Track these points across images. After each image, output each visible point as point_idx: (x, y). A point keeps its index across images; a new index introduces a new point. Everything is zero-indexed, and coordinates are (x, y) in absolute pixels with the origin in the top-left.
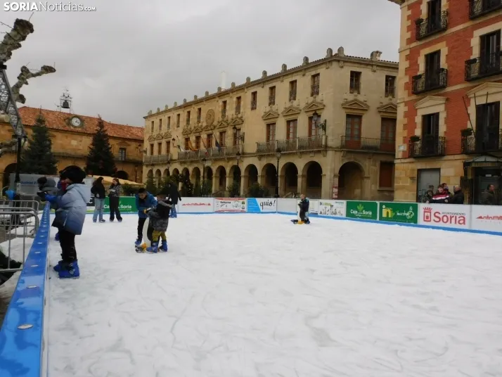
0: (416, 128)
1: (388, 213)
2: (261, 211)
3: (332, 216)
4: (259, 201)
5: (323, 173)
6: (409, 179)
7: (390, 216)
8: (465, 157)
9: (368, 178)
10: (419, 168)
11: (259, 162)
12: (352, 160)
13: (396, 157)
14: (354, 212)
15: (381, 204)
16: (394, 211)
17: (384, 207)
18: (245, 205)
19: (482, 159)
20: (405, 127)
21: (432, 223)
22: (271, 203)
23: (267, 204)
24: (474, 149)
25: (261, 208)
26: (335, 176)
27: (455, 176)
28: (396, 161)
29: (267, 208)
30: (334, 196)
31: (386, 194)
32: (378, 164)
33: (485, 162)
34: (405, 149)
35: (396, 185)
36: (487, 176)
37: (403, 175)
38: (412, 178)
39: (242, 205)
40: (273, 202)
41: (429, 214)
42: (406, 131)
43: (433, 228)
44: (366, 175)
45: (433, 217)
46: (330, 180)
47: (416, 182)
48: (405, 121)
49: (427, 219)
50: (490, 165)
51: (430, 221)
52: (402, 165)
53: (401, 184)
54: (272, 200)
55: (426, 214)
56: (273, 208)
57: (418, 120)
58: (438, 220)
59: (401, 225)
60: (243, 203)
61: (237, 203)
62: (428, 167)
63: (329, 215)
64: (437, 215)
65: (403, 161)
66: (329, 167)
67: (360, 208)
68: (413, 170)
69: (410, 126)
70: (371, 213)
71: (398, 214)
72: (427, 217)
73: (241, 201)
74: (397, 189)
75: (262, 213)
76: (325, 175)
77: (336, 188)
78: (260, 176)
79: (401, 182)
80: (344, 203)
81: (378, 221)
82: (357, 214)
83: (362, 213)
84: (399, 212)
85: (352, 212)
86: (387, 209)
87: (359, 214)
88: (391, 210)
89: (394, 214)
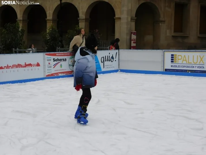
4: (100, 54)
5: (117, 16)
9: (164, 21)
22: (112, 57)
23: (108, 59)
25: (102, 65)
26: (131, 19)
29: (108, 65)
30: (133, 45)
31: (180, 40)
32: (173, 5)
40: (114, 57)
44: (162, 19)
56: (115, 65)
66: (125, 9)
76: (120, 18)
77: (134, 34)
78: (20, 21)
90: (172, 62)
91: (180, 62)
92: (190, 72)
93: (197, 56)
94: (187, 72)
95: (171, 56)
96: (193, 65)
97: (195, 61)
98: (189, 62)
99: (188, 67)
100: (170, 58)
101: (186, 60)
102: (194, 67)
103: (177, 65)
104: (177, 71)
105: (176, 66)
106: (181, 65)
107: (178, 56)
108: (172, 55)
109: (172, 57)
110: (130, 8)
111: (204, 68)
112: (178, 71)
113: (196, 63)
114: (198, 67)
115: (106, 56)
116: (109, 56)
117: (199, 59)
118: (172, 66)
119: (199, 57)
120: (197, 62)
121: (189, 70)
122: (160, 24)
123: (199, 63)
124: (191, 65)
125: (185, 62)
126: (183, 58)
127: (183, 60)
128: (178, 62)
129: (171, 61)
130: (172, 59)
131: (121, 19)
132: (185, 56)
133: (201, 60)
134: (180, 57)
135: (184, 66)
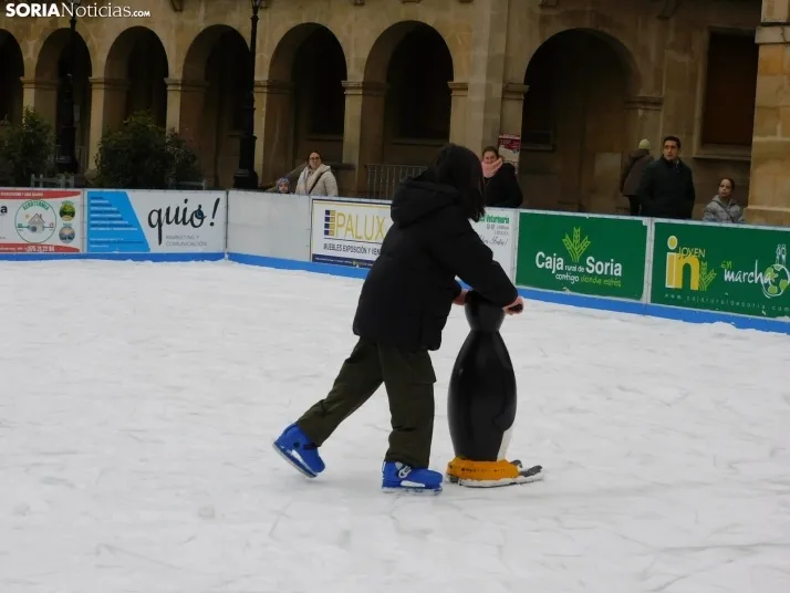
1: (687, 269)
2: (155, 248)
4: (144, 201)
5: (457, 79)
7: (695, 286)
9: (658, 103)
11: (173, 18)
12: (587, 23)
13: (765, 17)
14: (549, 264)
15: (662, 233)
16: (712, 262)
17: (673, 241)
18: (77, 224)
22: (199, 214)
23: (180, 218)
25: (151, 235)
26: (506, 91)
28: (764, 36)
29: (177, 236)
32: (700, 41)
35: (756, 139)
39: (61, 222)
40: (207, 211)
44: (646, 90)
46: (487, 108)
54: (203, 199)
56: (207, 237)
59: (741, 324)
60: (67, 212)
61: (35, 209)
66: (482, 53)
67: (575, 243)
70: (618, 270)
71: (728, 276)
73: (57, 204)
74: (764, 160)
75: (158, 258)
76: (464, 87)
77: (509, 147)
78: (176, 84)
79: (779, 128)
80: (507, 220)
81: (646, 305)
82: (564, 272)
83: (581, 269)
84: (734, 269)
85: (540, 263)
86: (685, 252)
87: (573, 273)
88: (701, 259)
89: (712, 275)
90: (327, 233)
91: (341, 233)
94: (352, 265)
95: (324, 215)
96: (365, 245)
98: (358, 235)
99: (354, 250)
100: (324, 222)
101: (352, 229)
102: (365, 251)
103: (336, 243)
106: (343, 244)
107: (339, 214)
108: (328, 212)
109: (326, 219)
110: (501, 50)
113: (370, 238)
114: (374, 251)
115: (168, 210)
116: (185, 210)
117: (376, 227)
118: (325, 246)
119: (376, 221)
120: (373, 234)
121: (355, 260)
122: (640, 112)
123: (376, 238)
124: (361, 245)
126: (347, 221)
127: (348, 229)
128: (337, 233)
129: (324, 229)
130: (326, 226)
131: (467, 89)
132: (350, 216)
133: (380, 229)
134: (341, 220)
135: (347, 248)
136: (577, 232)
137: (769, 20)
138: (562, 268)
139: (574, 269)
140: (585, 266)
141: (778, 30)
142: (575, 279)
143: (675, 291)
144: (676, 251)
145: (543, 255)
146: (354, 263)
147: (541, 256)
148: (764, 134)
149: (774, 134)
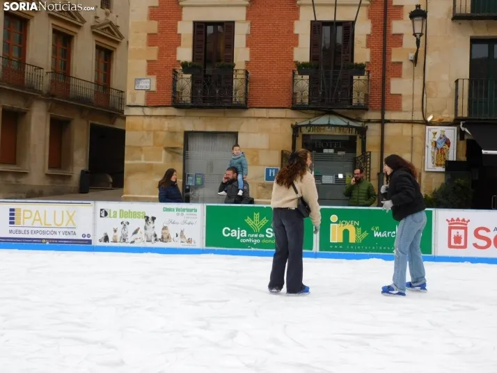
0: (179, 45)
1: (346, 233)
3: (149, 245)
6: (164, 152)
8: (290, 113)
10: (189, 128)
14: (234, 233)
17: (334, 218)
19: (323, 120)
20: (152, 39)
21: (471, 252)
24: (306, 101)
27: (269, 149)
28: (131, 111)
33: (329, 125)
34: (154, 88)
35: (126, 162)
36: (326, 151)
37: (149, 143)
38: (171, 150)
41: (462, 232)
42: (155, 50)
43: (474, 260)
45: (472, 239)
47: (181, 157)
48: (154, 27)
49: (457, 242)
50: (337, 132)
51: (465, 247)
52: (147, 120)
53: (143, 161)
55: (454, 232)
57: (185, 29)
58: (484, 243)
62: (210, 129)
63: (138, 244)
64: (482, 233)
65: (148, 111)
67: (256, 222)
68: (173, 133)
69: (164, 39)
71: (376, 234)
72: (458, 239)
79: (143, 156)
80: (196, 211)
81: (316, 253)
82: (247, 238)
83: (263, 236)
84: (382, 231)
85: (226, 233)
86: (344, 223)
87: (254, 238)
88: (356, 226)
89: (365, 234)
90: (11, 223)
91: (28, 222)
92: (48, 243)
93: (63, 212)
94: (41, 242)
95: (9, 212)
96: (54, 230)
97: (59, 222)
98: (47, 223)
99: (44, 233)
100: (8, 216)
101: (40, 220)
102: (55, 233)
103: (23, 229)
104: (22, 240)
105: (20, 232)
106: (30, 229)
107: (24, 211)
108: (12, 210)
109: (11, 214)
111: (75, 234)
112: (23, 242)
113: (61, 225)
114: (65, 233)
117: (66, 218)
118: (11, 232)
119: (65, 213)
120: (62, 222)
121: (46, 239)
123: (67, 225)
124: (50, 229)
125: (37, 224)
126: (34, 215)
127: (35, 220)
128: (24, 223)
129: (9, 221)
130: (11, 219)
132: (37, 211)
133: (71, 218)
134: (27, 215)
135: (36, 232)
136: (257, 216)
137: (132, 104)
138: (245, 236)
139: (256, 236)
140: (265, 233)
141: (140, 109)
142: (256, 241)
143: (338, 244)
144: (338, 222)
145: (229, 230)
146: (44, 241)
147: (226, 230)
148: (133, 160)
149: (140, 159)
